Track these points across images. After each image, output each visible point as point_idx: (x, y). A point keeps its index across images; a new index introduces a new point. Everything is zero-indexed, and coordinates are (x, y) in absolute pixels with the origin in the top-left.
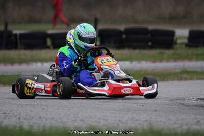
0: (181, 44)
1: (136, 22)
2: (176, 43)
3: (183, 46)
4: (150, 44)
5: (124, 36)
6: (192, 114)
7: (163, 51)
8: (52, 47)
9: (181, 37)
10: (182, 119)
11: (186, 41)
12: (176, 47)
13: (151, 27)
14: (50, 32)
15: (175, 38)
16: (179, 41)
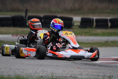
1: (50, 12)
2: (73, 25)
3: (78, 27)
5: (43, 20)
9: (76, 22)
10: (72, 72)
11: (79, 24)
12: (73, 27)
13: (59, 15)
15: (73, 22)
16: (75, 24)
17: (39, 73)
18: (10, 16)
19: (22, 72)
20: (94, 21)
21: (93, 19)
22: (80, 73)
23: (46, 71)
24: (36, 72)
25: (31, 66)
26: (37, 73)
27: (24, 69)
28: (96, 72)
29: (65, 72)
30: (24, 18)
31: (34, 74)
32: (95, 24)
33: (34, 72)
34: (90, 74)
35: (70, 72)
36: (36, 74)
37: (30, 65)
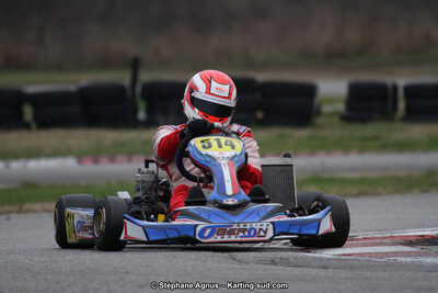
0: (332, 115)
2: (319, 113)
3: (336, 120)
4: (260, 115)
7: (288, 131)
8: (34, 126)
9: (331, 100)
11: (341, 107)
12: (319, 121)
13: (261, 77)
14: (31, 89)
15: (317, 101)
16: (326, 109)
18: (72, 87)
20: (401, 93)
21: (395, 88)
30: (129, 93)
32: (402, 105)
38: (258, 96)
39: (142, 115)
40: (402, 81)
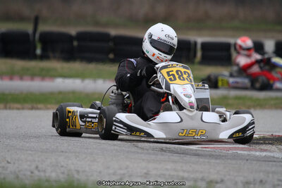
1: (97, 23)
4: (111, 56)
5: (75, 43)
6: (143, 160)
10: (126, 168)
13: (114, 32)
17: (45, 171)
19: (3, 167)
20: (199, 46)
22: (145, 171)
23: (62, 167)
24: (37, 167)
25: (30, 152)
26: (39, 171)
27: (9, 161)
28: (184, 171)
29: (108, 168)
30: (31, 38)
31: (32, 173)
32: (199, 54)
33: (33, 167)
34: (169, 175)
35: (120, 169)
36: (36, 172)
37: (27, 150)
38: (111, 44)
39: (39, 52)
40: (200, 40)
